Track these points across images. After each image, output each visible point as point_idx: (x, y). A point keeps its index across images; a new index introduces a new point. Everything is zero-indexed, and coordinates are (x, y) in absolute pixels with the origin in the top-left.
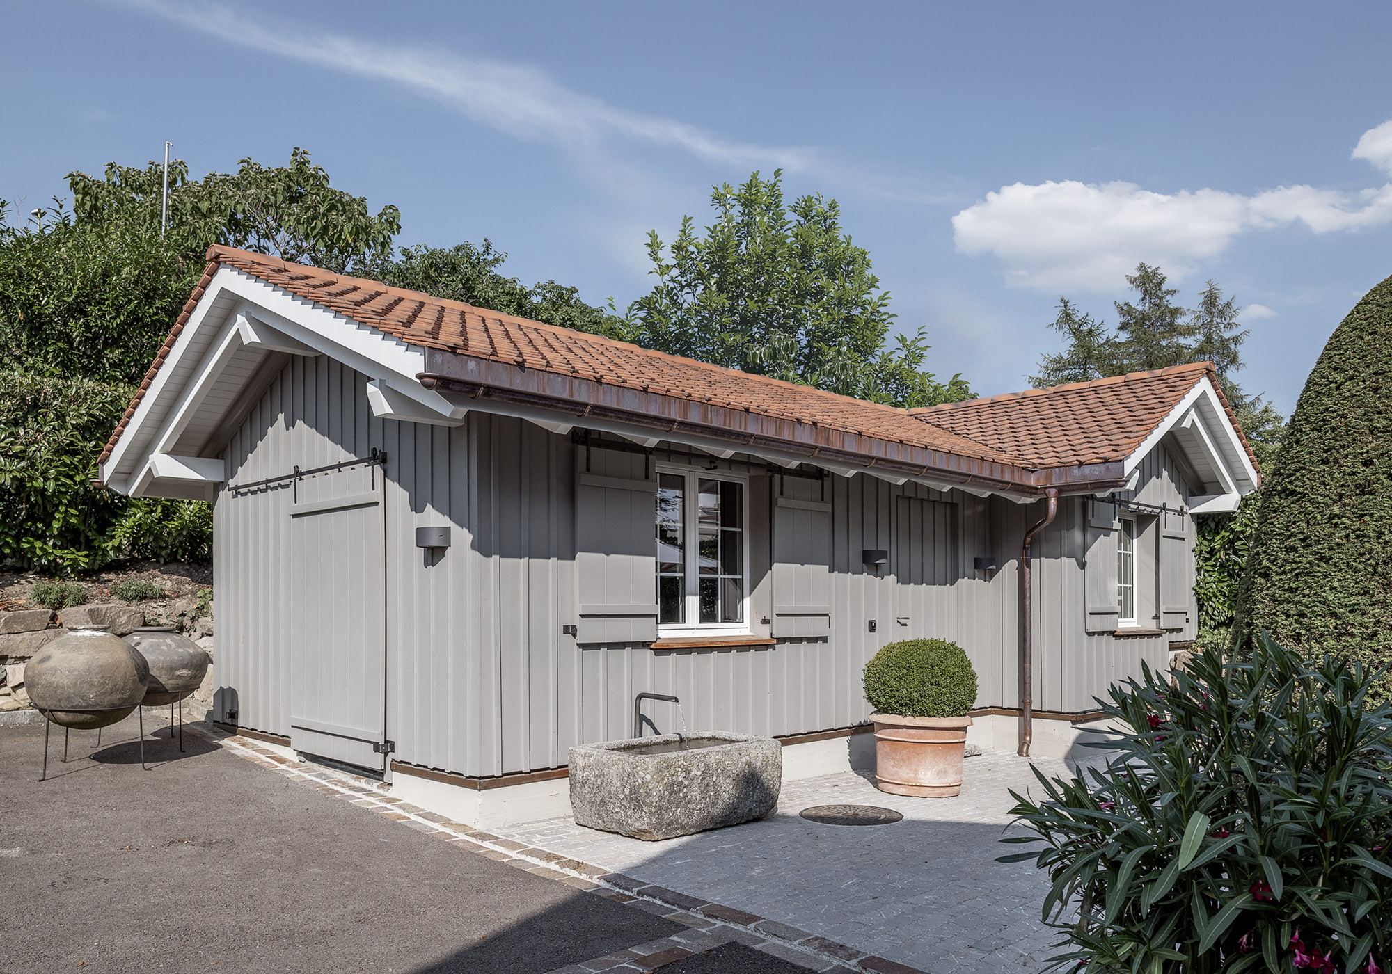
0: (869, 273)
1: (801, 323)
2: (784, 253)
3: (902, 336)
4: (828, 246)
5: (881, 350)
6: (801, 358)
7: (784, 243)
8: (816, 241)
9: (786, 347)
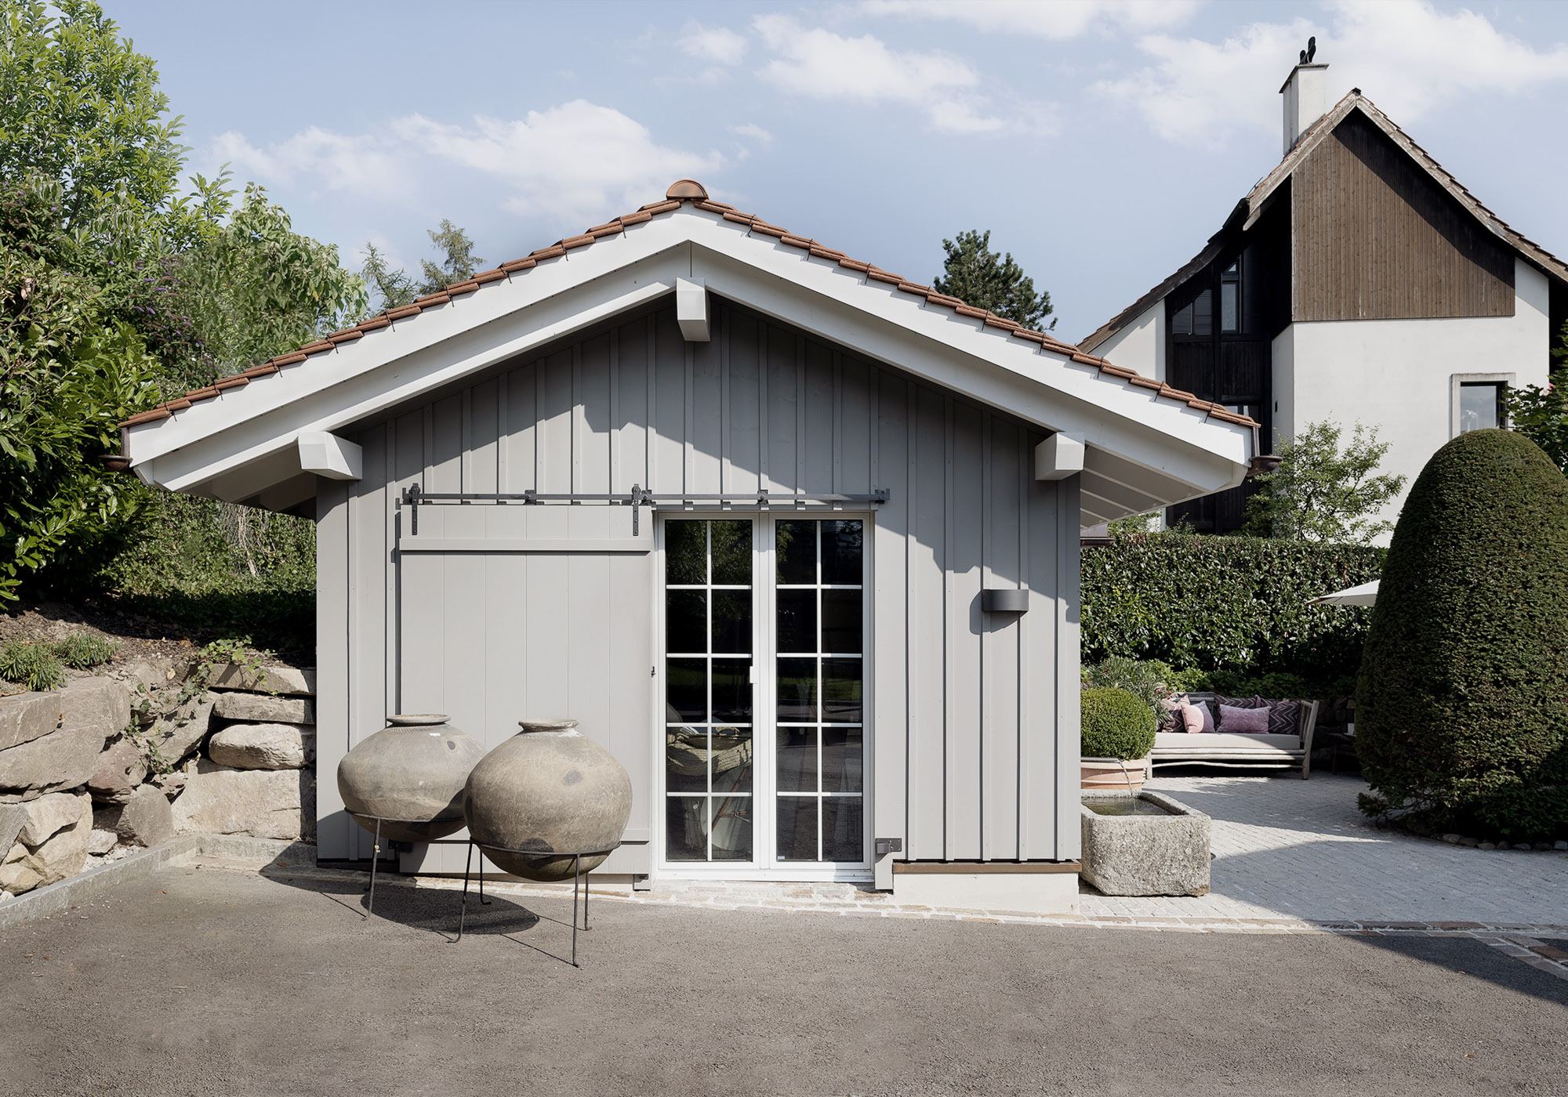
0: (155, 89)
1: (65, 159)
2: (44, 62)
3: (199, 176)
4: (102, 53)
5: (171, 196)
6: (66, 207)
7: (44, 49)
8: (87, 46)
9: (48, 191)
